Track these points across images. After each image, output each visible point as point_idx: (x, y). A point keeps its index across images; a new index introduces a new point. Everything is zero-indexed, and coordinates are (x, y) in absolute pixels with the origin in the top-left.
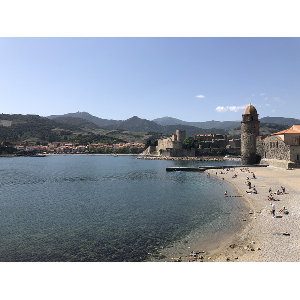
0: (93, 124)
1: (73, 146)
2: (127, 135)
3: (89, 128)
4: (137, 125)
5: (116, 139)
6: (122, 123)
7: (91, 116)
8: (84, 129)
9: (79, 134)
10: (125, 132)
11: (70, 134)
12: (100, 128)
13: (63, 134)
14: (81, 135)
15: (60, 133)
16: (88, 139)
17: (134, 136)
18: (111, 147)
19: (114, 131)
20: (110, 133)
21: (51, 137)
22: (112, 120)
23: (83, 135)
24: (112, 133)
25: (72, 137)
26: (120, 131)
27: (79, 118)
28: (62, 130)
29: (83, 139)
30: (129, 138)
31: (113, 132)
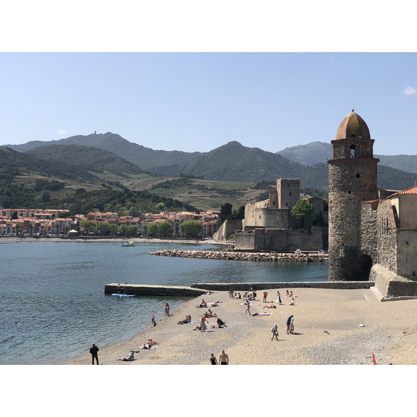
0: (124, 161)
1: (54, 216)
2: (203, 188)
3: (112, 171)
4: (238, 164)
5: (164, 200)
6: (200, 159)
7: (125, 142)
8: (100, 175)
9: (79, 187)
10: (197, 182)
11: (58, 187)
12: (140, 172)
13: (40, 185)
14: (83, 190)
15: (34, 184)
16: (95, 199)
17: (219, 191)
18: (136, 220)
19: (170, 179)
20: (161, 185)
21: (9, 194)
22: (175, 152)
23: (88, 189)
24: (167, 186)
25: (61, 195)
26: (186, 180)
27: (92, 149)
28: (40, 177)
29: (84, 200)
30: (207, 196)
31: (168, 182)
